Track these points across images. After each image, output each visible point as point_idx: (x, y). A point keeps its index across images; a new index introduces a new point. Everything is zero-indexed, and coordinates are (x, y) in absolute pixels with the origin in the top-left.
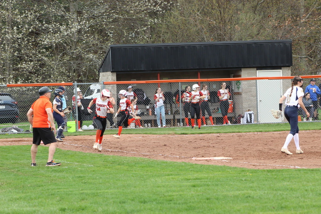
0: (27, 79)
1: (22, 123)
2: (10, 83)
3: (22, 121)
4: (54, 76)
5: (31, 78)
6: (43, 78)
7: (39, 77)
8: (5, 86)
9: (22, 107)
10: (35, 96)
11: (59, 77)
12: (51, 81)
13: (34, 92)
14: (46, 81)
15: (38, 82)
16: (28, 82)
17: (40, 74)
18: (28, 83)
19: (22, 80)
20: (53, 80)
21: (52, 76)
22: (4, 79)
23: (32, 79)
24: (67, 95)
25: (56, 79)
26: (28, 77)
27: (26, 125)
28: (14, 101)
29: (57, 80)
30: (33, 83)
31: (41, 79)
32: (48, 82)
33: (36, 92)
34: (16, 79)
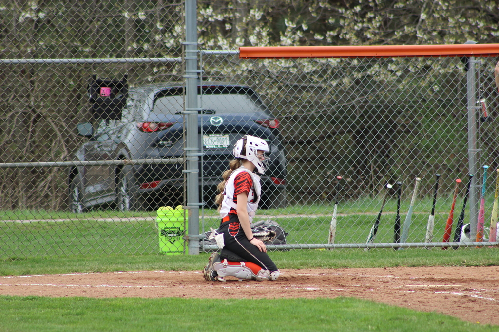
0: (322, 27)
1: (297, 207)
2: (247, 43)
3: (298, 198)
4: (430, 14)
5: (337, 21)
6: (386, 22)
7: (370, 20)
8: (229, 55)
9: (301, 143)
10: (353, 98)
11: (451, 20)
12: (419, 35)
13: (346, 80)
14: (398, 34)
15: (364, 40)
16: (325, 37)
17: (376, 5)
18: (324, 42)
19: (300, 28)
20: (425, 31)
21: (423, 16)
22: (228, 27)
23: (342, 27)
24: (486, 95)
25: (440, 28)
26: (323, 19)
27: (314, 217)
28: (268, 117)
29: (442, 34)
30: (346, 42)
31: (379, 28)
32: (405, 39)
33: (357, 82)
34: (274, 27)
